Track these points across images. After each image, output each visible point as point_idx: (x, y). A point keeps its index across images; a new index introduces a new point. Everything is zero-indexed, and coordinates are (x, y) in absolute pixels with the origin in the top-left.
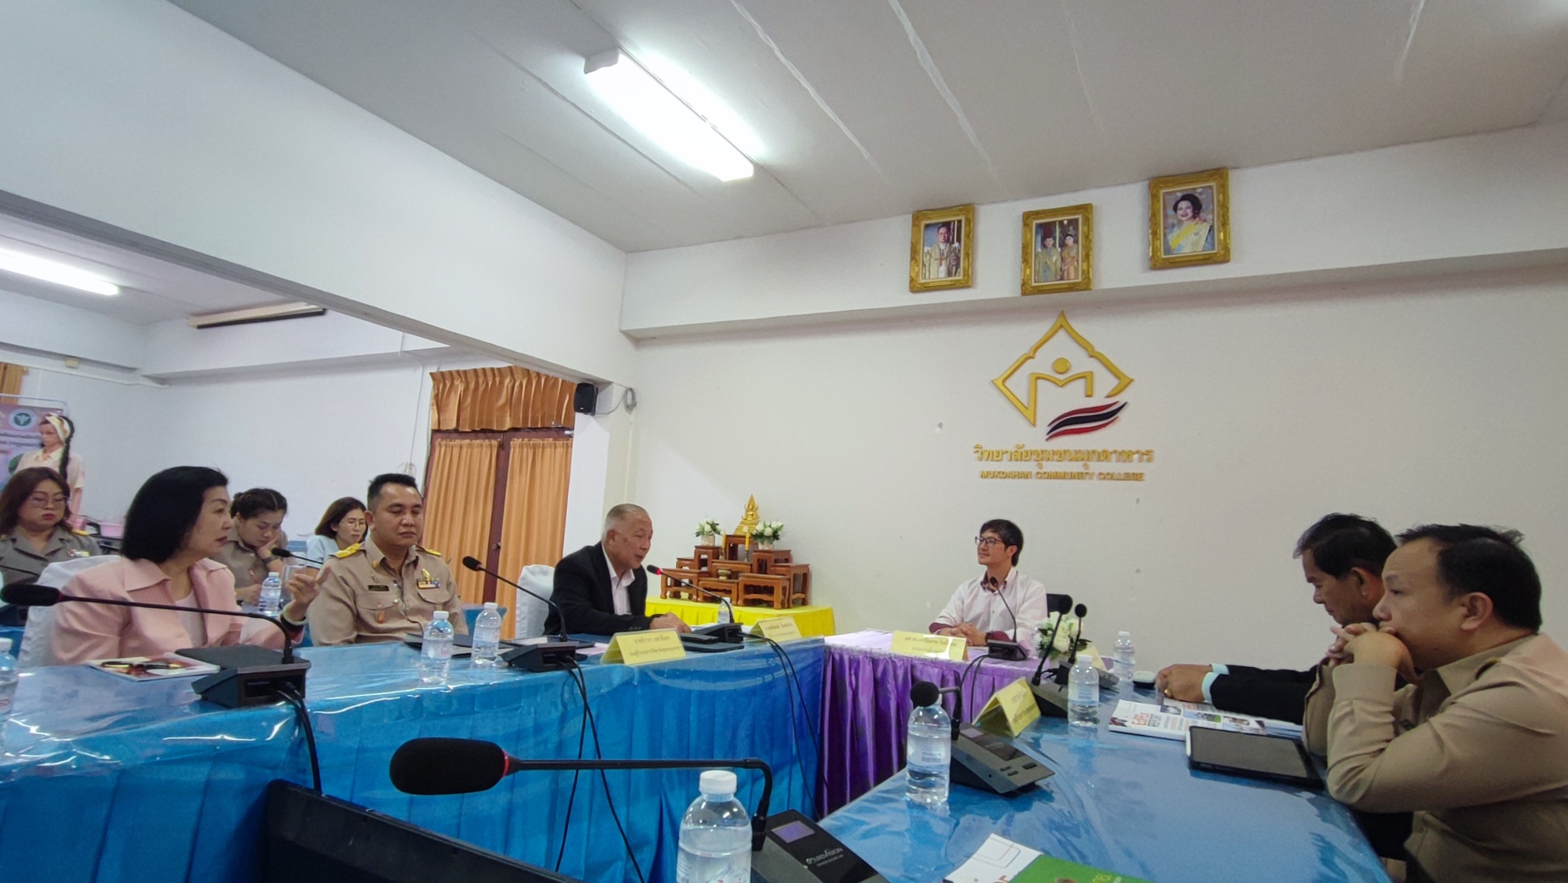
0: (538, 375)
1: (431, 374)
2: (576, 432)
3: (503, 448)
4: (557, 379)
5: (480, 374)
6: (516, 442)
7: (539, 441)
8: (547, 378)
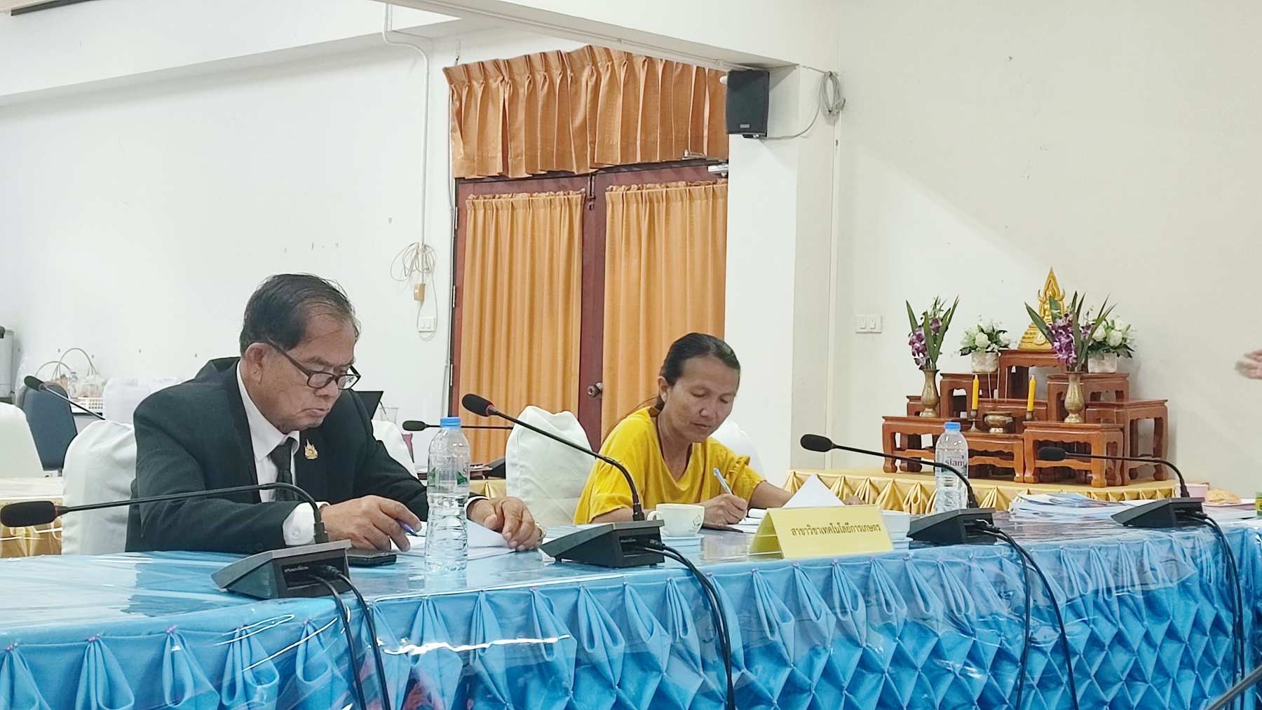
0: (650, 61)
1: (447, 71)
2: (731, 167)
3: (593, 206)
4: (686, 67)
5: (538, 64)
6: (614, 194)
7: (659, 189)
8: (667, 64)
